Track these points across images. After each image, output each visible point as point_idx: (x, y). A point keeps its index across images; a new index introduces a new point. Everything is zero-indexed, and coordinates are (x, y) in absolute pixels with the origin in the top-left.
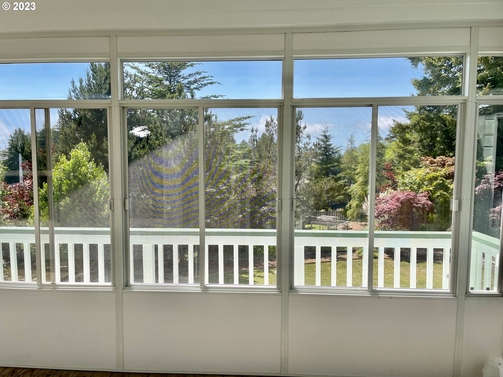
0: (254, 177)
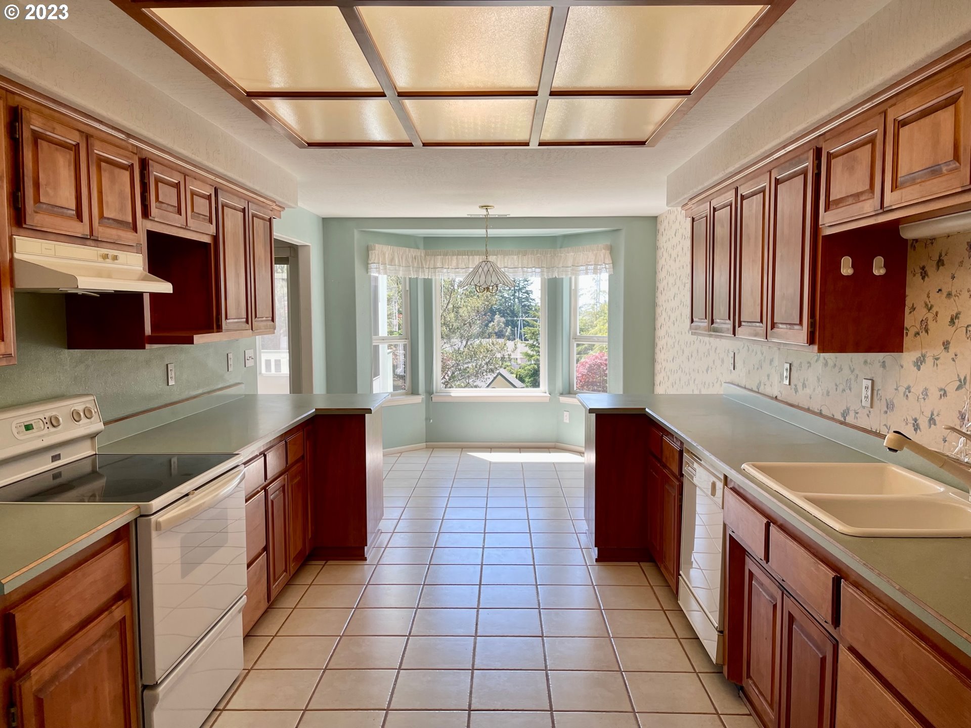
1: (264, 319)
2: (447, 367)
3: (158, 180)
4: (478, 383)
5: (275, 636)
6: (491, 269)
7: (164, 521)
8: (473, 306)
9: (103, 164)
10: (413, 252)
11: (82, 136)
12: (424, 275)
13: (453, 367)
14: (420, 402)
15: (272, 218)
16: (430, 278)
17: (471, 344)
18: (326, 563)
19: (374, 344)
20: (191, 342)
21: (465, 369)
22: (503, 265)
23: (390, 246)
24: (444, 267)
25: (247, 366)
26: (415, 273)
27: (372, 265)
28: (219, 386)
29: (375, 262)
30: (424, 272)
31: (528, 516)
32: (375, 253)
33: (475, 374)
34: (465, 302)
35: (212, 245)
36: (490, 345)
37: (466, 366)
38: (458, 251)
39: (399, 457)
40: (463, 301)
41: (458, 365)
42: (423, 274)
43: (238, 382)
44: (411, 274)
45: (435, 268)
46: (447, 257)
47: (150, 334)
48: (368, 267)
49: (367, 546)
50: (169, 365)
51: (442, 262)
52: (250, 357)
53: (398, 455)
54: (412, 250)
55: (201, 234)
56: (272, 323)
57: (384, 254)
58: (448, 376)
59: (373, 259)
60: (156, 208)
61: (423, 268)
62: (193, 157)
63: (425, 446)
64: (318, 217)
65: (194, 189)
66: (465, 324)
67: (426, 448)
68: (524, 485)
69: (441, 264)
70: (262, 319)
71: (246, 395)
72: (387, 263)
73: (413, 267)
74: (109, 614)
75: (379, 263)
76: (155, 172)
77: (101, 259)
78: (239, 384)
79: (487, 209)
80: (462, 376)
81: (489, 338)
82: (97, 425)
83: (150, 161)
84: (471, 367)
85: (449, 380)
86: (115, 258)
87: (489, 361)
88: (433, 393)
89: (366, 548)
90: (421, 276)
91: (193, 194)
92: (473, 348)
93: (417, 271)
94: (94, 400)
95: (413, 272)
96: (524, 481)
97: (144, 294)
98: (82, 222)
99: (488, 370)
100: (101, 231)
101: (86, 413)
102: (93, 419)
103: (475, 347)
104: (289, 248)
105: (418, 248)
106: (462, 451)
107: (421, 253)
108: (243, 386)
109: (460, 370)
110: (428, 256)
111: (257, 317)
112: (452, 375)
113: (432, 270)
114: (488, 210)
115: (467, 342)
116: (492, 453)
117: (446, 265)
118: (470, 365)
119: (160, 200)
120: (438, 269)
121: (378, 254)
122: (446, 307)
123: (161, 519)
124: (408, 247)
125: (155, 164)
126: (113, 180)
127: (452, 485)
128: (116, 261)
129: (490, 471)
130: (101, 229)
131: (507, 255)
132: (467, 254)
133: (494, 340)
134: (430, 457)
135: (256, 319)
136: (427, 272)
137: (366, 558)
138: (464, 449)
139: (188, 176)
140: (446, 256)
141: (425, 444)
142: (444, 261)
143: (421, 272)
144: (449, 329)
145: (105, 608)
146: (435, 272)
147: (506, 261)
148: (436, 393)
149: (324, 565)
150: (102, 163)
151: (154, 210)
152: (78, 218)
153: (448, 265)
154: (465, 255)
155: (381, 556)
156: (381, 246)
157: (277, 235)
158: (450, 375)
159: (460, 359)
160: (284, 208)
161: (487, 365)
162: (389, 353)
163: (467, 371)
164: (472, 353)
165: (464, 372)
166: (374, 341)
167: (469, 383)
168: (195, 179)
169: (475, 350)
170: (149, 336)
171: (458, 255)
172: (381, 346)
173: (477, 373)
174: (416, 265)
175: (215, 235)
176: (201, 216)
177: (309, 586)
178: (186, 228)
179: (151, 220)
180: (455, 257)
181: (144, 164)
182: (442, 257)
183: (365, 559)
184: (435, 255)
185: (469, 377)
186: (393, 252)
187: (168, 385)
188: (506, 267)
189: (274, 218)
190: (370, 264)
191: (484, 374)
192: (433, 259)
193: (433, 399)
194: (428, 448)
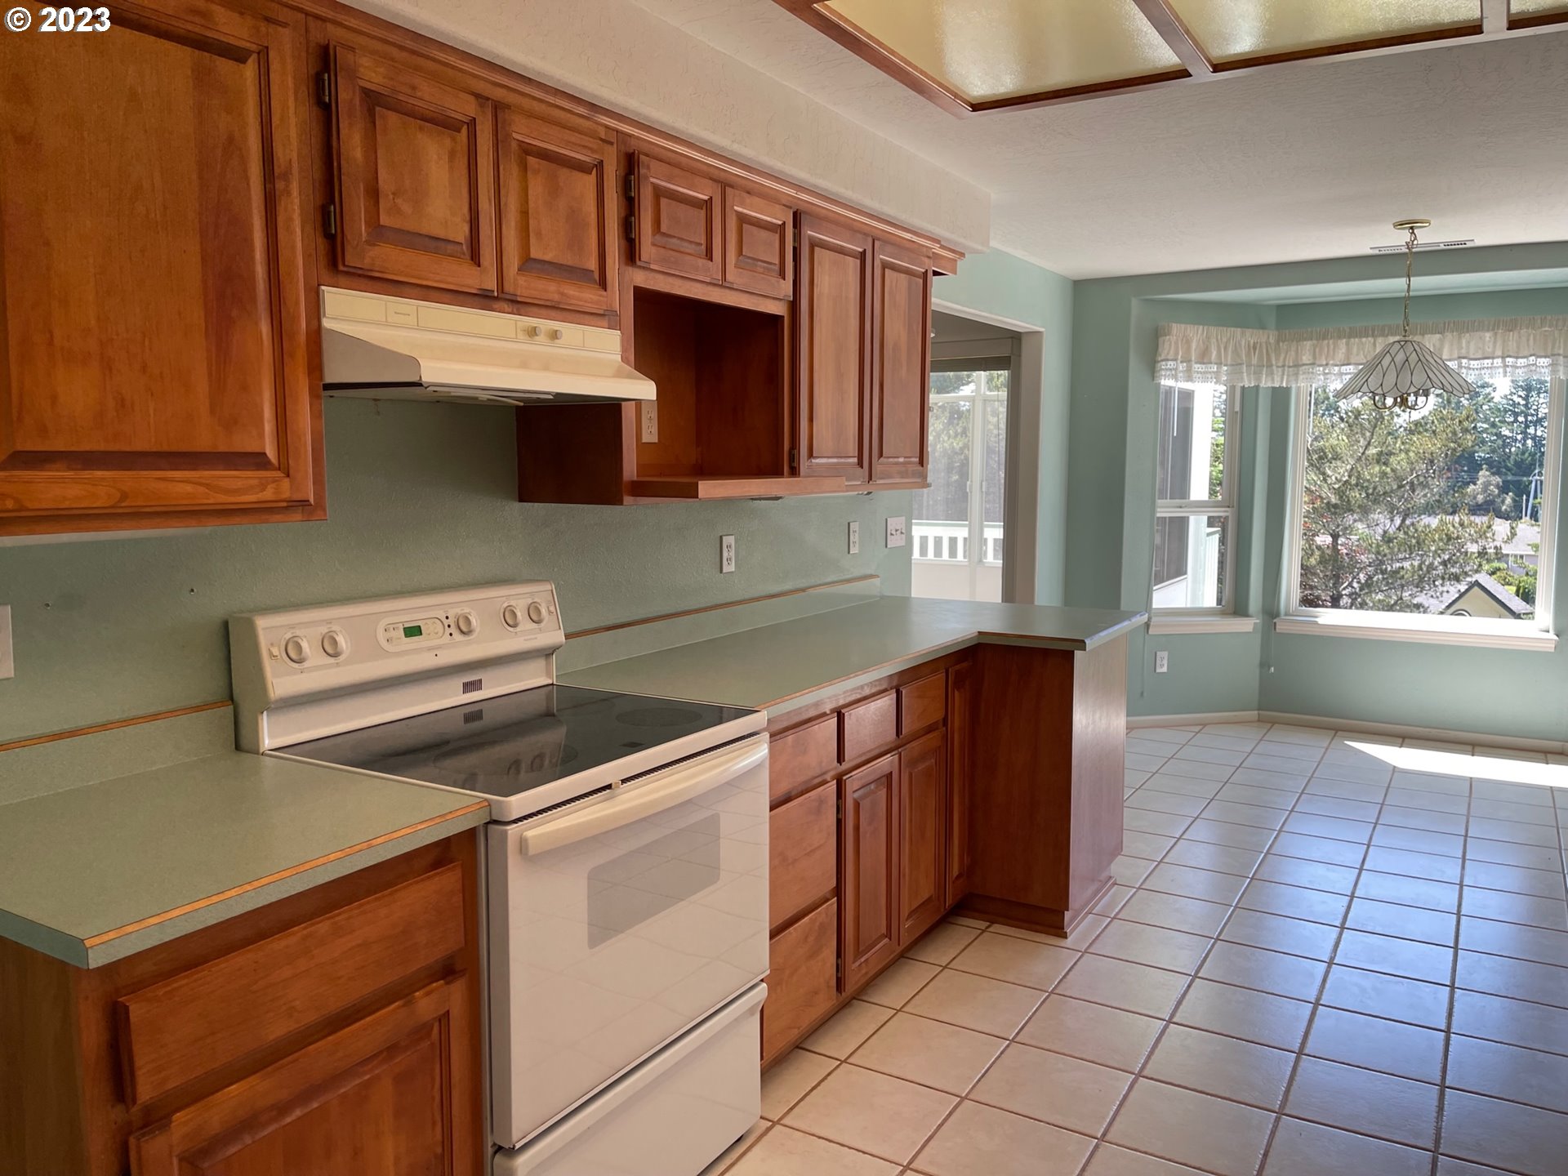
1: (901, 460)
2: (1358, 566)
3: (659, 193)
4: (1421, 599)
5: (845, 1061)
6: (1413, 358)
7: (535, 836)
8: (1421, 451)
9: (531, 160)
10: (1250, 336)
11: (481, 106)
12: (1273, 380)
13: (1370, 566)
14: (1251, 630)
15: (930, 273)
16: (1284, 385)
17: (1413, 524)
18: (987, 928)
19: (1158, 515)
20: (692, 493)
21: (1397, 572)
22: (1456, 352)
23: (1201, 327)
24: (1318, 362)
25: (889, 546)
26: (1252, 376)
27: (1164, 363)
28: (829, 580)
29: (1169, 357)
30: (1272, 374)
31: (1460, 905)
32: (1169, 339)
33: (1416, 582)
34: (1403, 443)
35: (786, 319)
36: (1454, 526)
37: (1398, 565)
38: (1350, 328)
39: (1197, 733)
40: (1399, 442)
41: (1382, 562)
42: (1270, 378)
43: (869, 572)
44: (1242, 378)
45: (1297, 366)
46: (1326, 342)
47: (635, 479)
48: (1154, 367)
49: (1068, 910)
50: (724, 538)
51: (1314, 352)
52: (896, 530)
53: (1197, 729)
54: (1248, 332)
55: (761, 298)
56: (921, 468)
57: (1188, 342)
58: (1358, 582)
59: (1166, 352)
60: (654, 244)
61: (1270, 366)
62: (736, 147)
63: (1257, 718)
64: (1064, 279)
65: (745, 211)
66: (1400, 487)
67: (1259, 721)
68: (1467, 831)
69: (1311, 358)
70: (896, 460)
71: (883, 597)
72: (1193, 359)
73: (1249, 365)
74: (404, 1006)
75: (1176, 360)
76: (654, 177)
77: (522, 336)
78: (871, 576)
79: (1412, 228)
80: (1387, 584)
81: (1453, 513)
82: (552, 635)
83: (641, 156)
84: (1409, 567)
85: (1361, 590)
86: (554, 335)
87: (1449, 559)
88: (1277, 615)
89: (1068, 915)
90: (1265, 383)
91: (743, 219)
92: (1416, 530)
93: (1258, 374)
94: (552, 591)
95: (1249, 374)
96: (1468, 822)
97: (623, 403)
98: (479, 266)
99: (1447, 576)
100: (521, 285)
101: (531, 615)
102: (542, 625)
103: (1420, 529)
104: (1010, 340)
105: (1263, 327)
106: (1335, 736)
107: (1268, 337)
108: (876, 581)
109: (1383, 572)
110: (1283, 342)
111: (884, 455)
112: (1366, 581)
113: (1291, 369)
114: (1415, 231)
115: (1403, 521)
116: (1402, 749)
117: (1324, 357)
118: (1407, 565)
119: (664, 229)
120: (1304, 367)
121: (1176, 343)
122: (1363, 453)
123: (529, 834)
124: (1240, 327)
125: (654, 164)
126: (554, 190)
127: (1294, 807)
128: (557, 341)
129: (1388, 787)
130: (522, 281)
131: (1468, 332)
132: (1370, 332)
133: (1465, 518)
134: (1261, 740)
135: (882, 459)
136: (1280, 373)
137: (1066, 933)
138: (1339, 733)
139: (732, 186)
140: (1324, 339)
141: (1256, 712)
142: (1317, 350)
143: (1267, 376)
144: (1367, 494)
145: (401, 992)
146: (1297, 374)
147: (1464, 345)
148: (1286, 615)
149: (983, 931)
150: (528, 157)
151: (648, 249)
152: (472, 260)
153: (1326, 359)
154: (1367, 336)
155: (1099, 936)
156: (1183, 326)
157: (937, 302)
158: (1363, 581)
159: (1387, 551)
160: (962, 255)
161: (1446, 566)
162: (1209, 535)
163: (1399, 576)
164: (1414, 541)
165: (1392, 577)
166: (1159, 510)
167: (1401, 599)
168: (749, 193)
169: (1418, 535)
170: (633, 482)
171: (1350, 337)
172: (1192, 519)
173: (1421, 579)
174: (1255, 361)
175: (791, 299)
176: (760, 263)
177: (941, 968)
178: (724, 284)
179: (640, 267)
180: (1344, 340)
181: (631, 163)
182: (1315, 342)
183: (1065, 936)
184: (1301, 339)
185: (1402, 586)
186: (1208, 338)
187: (721, 571)
188: (1464, 358)
189: (936, 273)
190: (1159, 362)
191: (1437, 583)
192: (1293, 349)
193: (1277, 627)
194: (1262, 721)
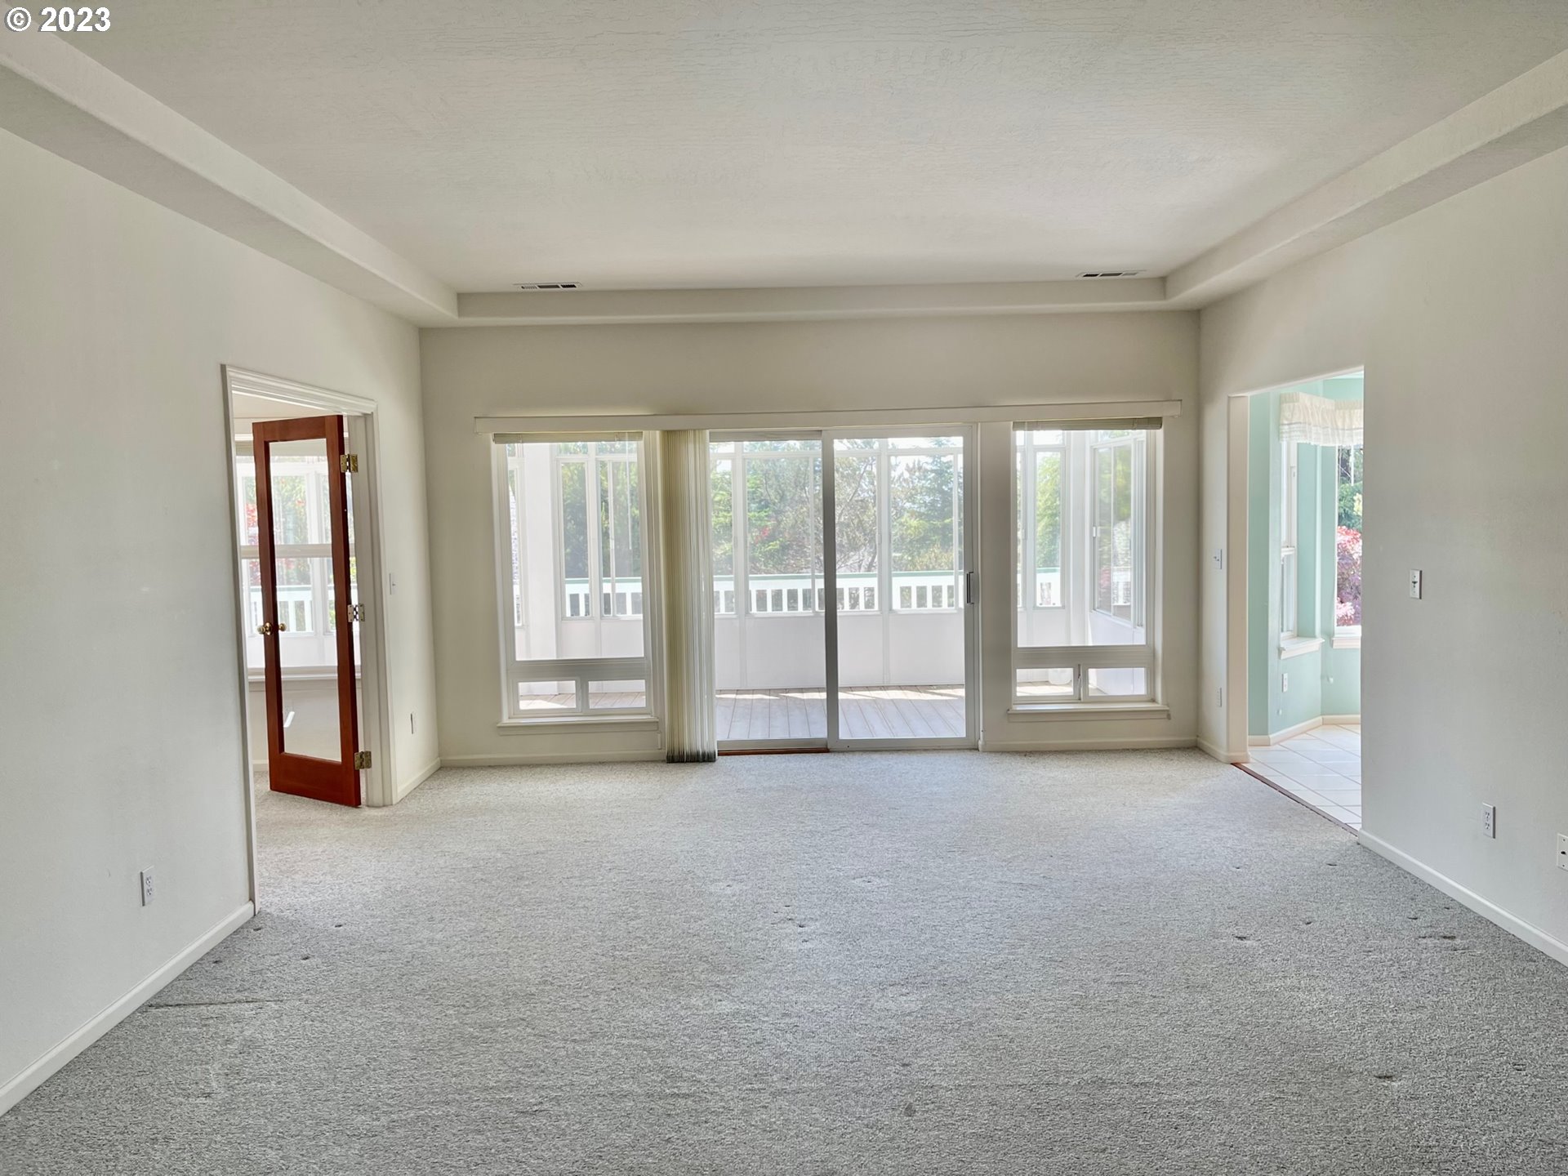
0: (770, 547)
14: (1318, 649)
32: (1298, 405)
48: (1281, 430)
57: (1306, 408)
59: (1296, 416)
121: (1301, 408)
141: (1320, 718)
190: (1287, 425)
193: (1335, 644)
194: (1326, 724)
